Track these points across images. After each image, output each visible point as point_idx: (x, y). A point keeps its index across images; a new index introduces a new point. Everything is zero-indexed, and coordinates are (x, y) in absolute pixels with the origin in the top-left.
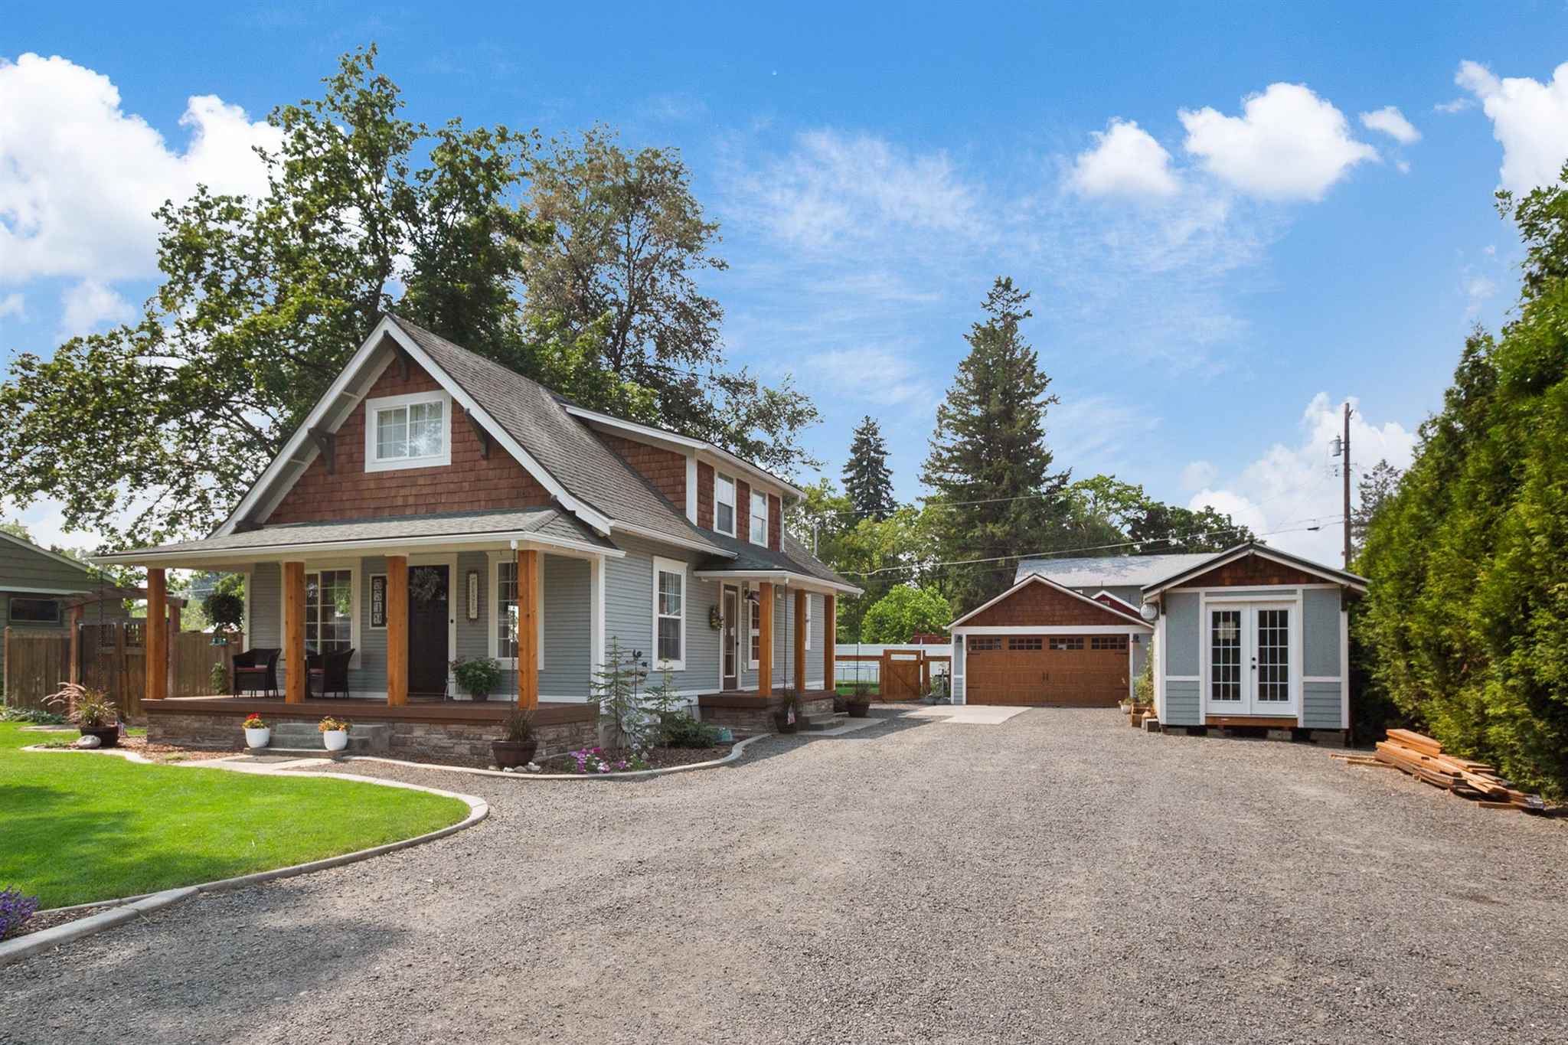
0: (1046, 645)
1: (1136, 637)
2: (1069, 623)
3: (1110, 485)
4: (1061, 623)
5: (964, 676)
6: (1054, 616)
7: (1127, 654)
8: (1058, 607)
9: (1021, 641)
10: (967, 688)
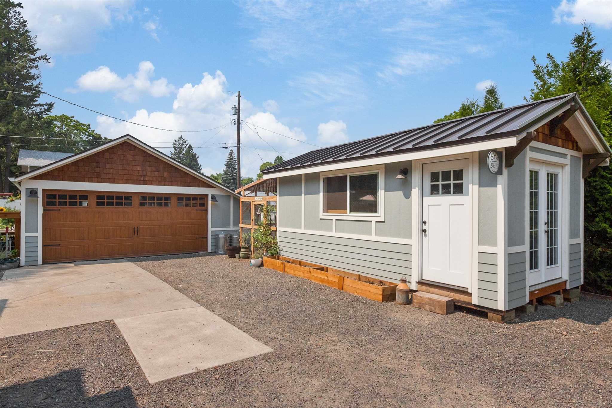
0: (136, 201)
1: (213, 198)
2: (159, 183)
3: (71, 121)
4: (151, 183)
5: (39, 234)
6: (145, 176)
7: (206, 210)
8: (148, 168)
9: (110, 197)
10: (44, 246)
